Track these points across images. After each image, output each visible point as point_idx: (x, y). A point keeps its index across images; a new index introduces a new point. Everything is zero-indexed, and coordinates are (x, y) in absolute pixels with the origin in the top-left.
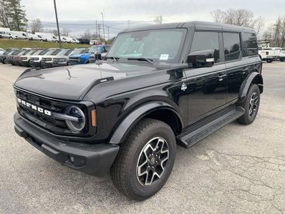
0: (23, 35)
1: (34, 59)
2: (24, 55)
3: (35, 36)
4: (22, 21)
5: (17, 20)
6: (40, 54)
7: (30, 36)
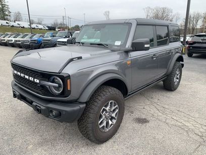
0: (7, 23)
1: (9, 41)
2: (4, 37)
3: (15, 24)
4: (7, 13)
5: (3, 12)
6: (14, 38)
7: (12, 24)
